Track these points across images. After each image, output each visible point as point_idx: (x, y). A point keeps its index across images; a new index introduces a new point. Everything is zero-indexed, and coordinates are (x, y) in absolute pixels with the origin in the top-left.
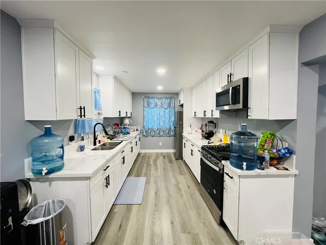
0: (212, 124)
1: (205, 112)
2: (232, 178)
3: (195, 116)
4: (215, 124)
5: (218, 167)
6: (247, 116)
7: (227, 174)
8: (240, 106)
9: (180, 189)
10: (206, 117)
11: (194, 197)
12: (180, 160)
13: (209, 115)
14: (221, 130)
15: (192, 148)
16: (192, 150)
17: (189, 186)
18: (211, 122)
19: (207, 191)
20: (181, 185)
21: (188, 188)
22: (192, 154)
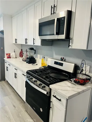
0: (33, 51)
1: (26, 39)
2: (60, 100)
3: (16, 42)
4: (35, 50)
5: (45, 90)
6: (69, 46)
7: (55, 97)
8: (63, 37)
9: (6, 112)
10: (27, 44)
11: (20, 115)
12: (3, 82)
13: (30, 43)
14: (38, 55)
15: (15, 71)
16: (16, 74)
17: (15, 105)
18: (32, 49)
19: (33, 109)
20: (7, 107)
21: (14, 108)
22: (16, 77)
